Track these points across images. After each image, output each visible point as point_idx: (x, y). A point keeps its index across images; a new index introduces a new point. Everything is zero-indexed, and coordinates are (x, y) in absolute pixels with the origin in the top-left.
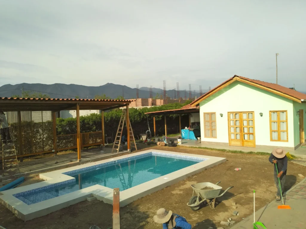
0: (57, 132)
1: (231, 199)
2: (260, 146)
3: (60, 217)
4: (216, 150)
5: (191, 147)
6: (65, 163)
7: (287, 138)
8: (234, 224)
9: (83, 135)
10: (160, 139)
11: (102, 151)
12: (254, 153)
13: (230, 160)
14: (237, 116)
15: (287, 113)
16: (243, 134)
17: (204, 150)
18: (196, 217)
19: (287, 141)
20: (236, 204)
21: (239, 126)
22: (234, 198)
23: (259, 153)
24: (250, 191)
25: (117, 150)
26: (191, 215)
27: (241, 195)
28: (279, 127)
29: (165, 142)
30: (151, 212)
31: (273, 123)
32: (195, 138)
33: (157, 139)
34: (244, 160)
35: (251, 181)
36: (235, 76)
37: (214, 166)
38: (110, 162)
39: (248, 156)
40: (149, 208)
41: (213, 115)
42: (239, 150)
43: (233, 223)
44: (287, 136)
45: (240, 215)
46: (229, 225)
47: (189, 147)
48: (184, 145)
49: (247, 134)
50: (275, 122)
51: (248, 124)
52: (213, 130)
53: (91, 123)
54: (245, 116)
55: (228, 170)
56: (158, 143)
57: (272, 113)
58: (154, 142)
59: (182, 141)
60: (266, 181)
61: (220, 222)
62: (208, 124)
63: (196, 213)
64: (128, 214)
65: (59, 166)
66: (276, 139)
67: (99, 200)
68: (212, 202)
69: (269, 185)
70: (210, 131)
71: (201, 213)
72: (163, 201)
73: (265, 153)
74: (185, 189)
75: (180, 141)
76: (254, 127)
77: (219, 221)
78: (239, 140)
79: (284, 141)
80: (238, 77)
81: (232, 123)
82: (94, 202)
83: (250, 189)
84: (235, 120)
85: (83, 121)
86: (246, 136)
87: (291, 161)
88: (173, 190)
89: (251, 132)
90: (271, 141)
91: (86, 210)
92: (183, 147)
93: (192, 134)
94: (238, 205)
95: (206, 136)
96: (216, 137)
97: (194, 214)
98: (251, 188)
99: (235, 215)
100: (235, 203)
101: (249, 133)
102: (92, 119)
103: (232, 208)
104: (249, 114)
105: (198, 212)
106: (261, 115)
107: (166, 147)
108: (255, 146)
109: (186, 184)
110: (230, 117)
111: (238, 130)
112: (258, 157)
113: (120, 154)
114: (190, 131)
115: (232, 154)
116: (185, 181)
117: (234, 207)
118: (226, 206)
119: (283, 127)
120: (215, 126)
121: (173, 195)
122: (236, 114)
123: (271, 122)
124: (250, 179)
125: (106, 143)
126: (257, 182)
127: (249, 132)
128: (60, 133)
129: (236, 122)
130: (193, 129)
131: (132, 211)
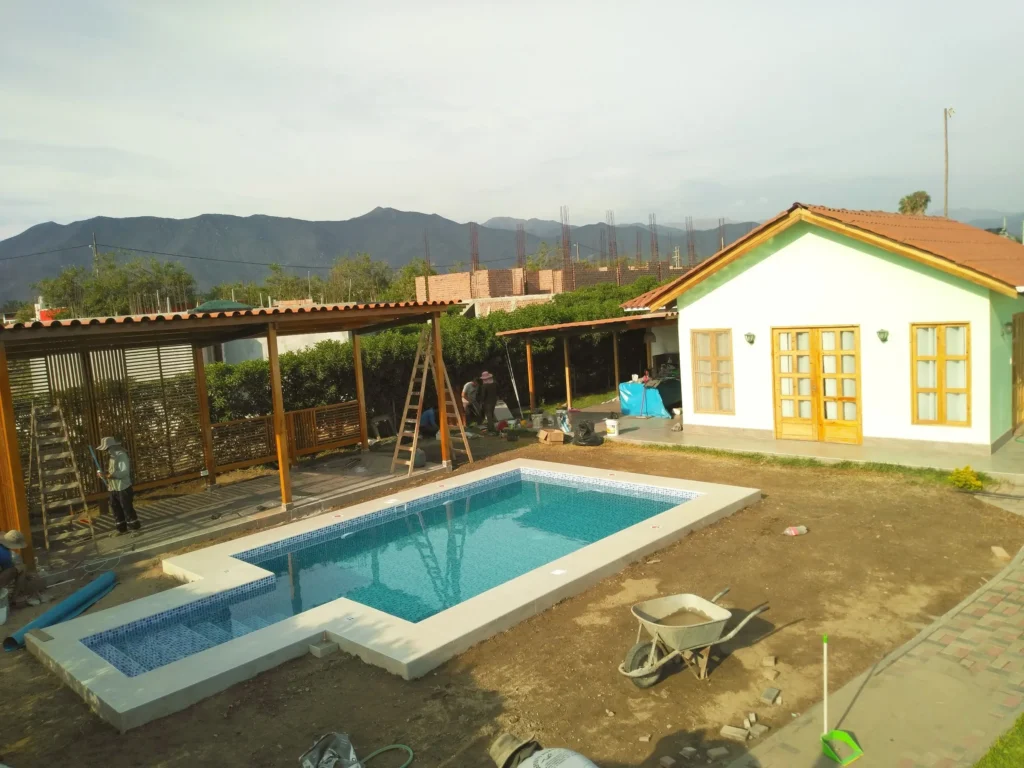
0: (212, 410)
1: (763, 642)
2: (878, 443)
3: (228, 714)
4: (731, 455)
5: (651, 446)
6: (241, 517)
7: (969, 415)
8: (764, 735)
9: (297, 416)
10: (550, 419)
11: (360, 470)
12: (857, 465)
13: (774, 493)
14: (804, 340)
15: (969, 330)
16: (822, 399)
17: (692, 456)
18: (645, 710)
19: (968, 423)
20: (776, 662)
21: (808, 375)
22: (772, 639)
23: (870, 468)
24: (827, 615)
25: (408, 466)
26: (632, 702)
27: (797, 630)
28: (941, 377)
29: (565, 429)
30: (509, 692)
31: (921, 365)
32: (664, 412)
33: (537, 419)
34: (820, 494)
35: (832, 573)
36: (796, 206)
37: (719, 522)
38: (384, 511)
39: (834, 479)
40: (502, 680)
41: (722, 339)
42: (808, 456)
43: (758, 733)
44: (969, 408)
45: (785, 703)
46: (747, 738)
47: (643, 447)
48: (627, 439)
49: (835, 400)
50: (927, 362)
51: (840, 367)
52: (722, 388)
53: (321, 376)
54: (828, 342)
55: (762, 534)
56: (542, 434)
57: (920, 332)
58: (529, 429)
59: (619, 424)
60: (882, 575)
61: (721, 726)
62: (706, 367)
63: (649, 695)
64: (434, 702)
65: (224, 526)
66: (931, 418)
67: (348, 653)
68: (699, 658)
69: (889, 591)
70: (711, 392)
71: (664, 694)
72: (547, 653)
73: (891, 466)
74: (617, 608)
75: (613, 426)
76: (860, 377)
77: (716, 725)
78: (810, 422)
79: (956, 423)
80: (806, 208)
81: (785, 365)
82: (331, 661)
83: (827, 604)
84: (795, 353)
85: (295, 370)
86: (832, 408)
87: (976, 497)
88: (582, 610)
89: (847, 394)
90: (913, 423)
91: (307, 689)
92: (622, 445)
93: (655, 398)
94: (781, 666)
95: (698, 408)
96: (731, 411)
97: (641, 699)
98: (831, 601)
99: (768, 701)
100: (773, 658)
101: (840, 399)
102: (322, 362)
103: (761, 677)
104: (842, 332)
105: (653, 693)
106: (882, 336)
107: (565, 446)
108: (860, 441)
109: (623, 589)
110: (779, 345)
111: (806, 386)
112: (870, 480)
113: (416, 478)
114: (649, 387)
115: (784, 470)
116: (621, 579)
117: (769, 675)
118: (745, 671)
119: (956, 377)
120: (730, 373)
121: (580, 630)
122: (798, 334)
123: (915, 360)
124: (831, 568)
125: (373, 436)
126: (854, 579)
127: (841, 396)
128: (222, 412)
129: (801, 359)
130: (657, 383)
131: (449, 691)
